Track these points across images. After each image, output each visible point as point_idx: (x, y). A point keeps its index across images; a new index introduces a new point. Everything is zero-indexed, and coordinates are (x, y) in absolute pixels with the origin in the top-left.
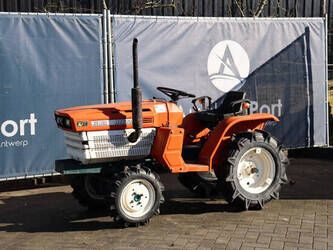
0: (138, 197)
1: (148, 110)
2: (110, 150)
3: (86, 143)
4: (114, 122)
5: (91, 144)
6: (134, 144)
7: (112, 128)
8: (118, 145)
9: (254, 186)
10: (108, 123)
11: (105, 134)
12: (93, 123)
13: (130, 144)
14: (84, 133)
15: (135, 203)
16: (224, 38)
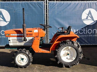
0: (23, 59)
1: (31, 31)
2: (18, 43)
3: (10, 40)
4: (18, 35)
5: (11, 41)
6: (26, 42)
7: (18, 36)
8: (20, 42)
9: (69, 59)
10: (16, 35)
11: (16, 38)
12: (11, 35)
13: (25, 42)
14: (9, 38)
15: (21, 61)
16: (89, 8)
